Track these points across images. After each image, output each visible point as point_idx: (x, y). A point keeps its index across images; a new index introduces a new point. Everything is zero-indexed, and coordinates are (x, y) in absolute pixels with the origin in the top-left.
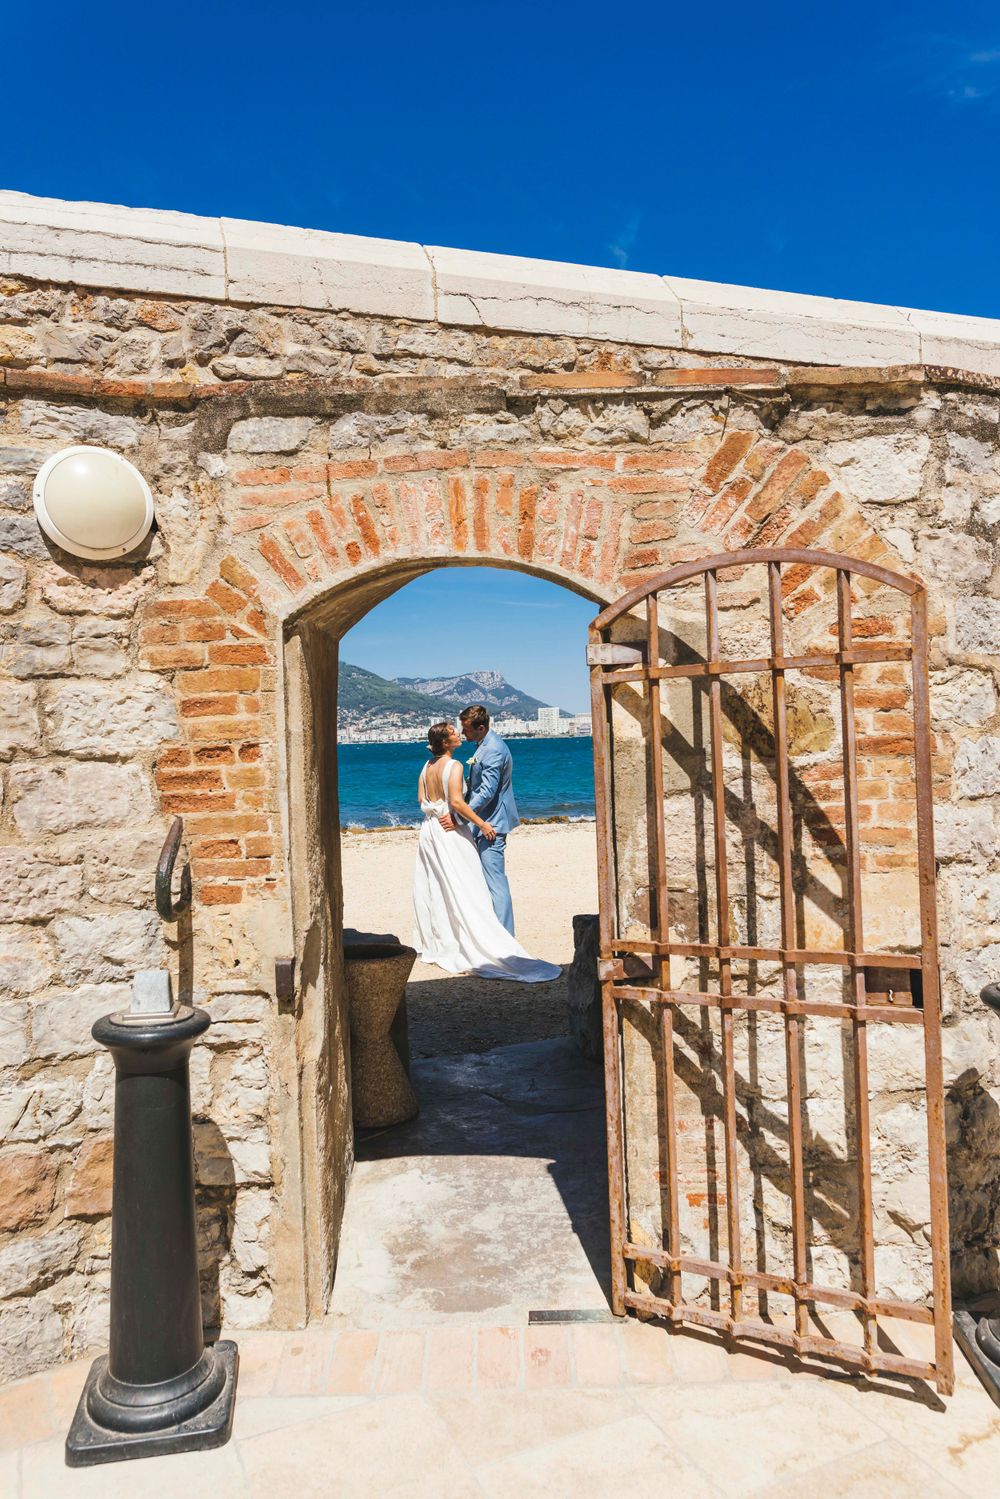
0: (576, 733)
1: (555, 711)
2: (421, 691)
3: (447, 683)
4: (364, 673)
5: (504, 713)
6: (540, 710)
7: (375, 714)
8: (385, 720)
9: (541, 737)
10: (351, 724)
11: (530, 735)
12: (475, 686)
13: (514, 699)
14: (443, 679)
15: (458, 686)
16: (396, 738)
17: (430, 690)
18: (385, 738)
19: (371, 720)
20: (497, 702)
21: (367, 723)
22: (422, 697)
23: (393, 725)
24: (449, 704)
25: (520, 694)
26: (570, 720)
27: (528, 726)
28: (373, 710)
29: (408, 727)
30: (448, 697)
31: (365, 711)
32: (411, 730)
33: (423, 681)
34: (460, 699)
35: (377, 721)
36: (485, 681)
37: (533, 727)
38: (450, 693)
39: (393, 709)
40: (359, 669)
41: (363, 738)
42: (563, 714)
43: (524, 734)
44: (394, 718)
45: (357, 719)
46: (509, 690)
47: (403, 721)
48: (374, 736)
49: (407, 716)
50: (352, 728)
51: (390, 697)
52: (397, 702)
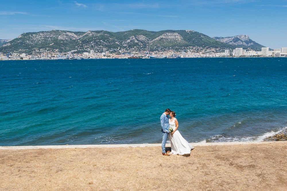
0: (274, 56)
1: (268, 48)
2: (222, 41)
3: (230, 38)
4: (205, 36)
5: (248, 48)
6: (262, 48)
7: (207, 48)
8: (211, 50)
9: (262, 57)
10: (200, 51)
11: (258, 56)
12: (239, 40)
13: (252, 44)
14: (229, 37)
15: (234, 40)
16: (214, 56)
17: (225, 41)
18: (211, 56)
19: (206, 50)
20: (246, 45)
21: (205, 51)
22: (222, 43)
23: (213, 52)
24: (231, 45)
25: (254, 42)
26: (272, 52)
27: (257, 53)
28: (207, 47)
29: (218, 52)
30: (230, 43)
31: (204, 47)
32: (219, 54)
33: (223, 38)
34: (234, 44)
35: (208, 51)
36: (243, 38)
37: (259, 53)
38: (231, 42)
39: (213, 47)
40: (203, 34)
41: (204, 56)
42: (270, 50)
43: (256, 56)
44: (213, 50)
45: (202, 50)
46: (251, 41)
47: (216, 50)
48: (208, 55)
49: (217, 49)
50: (201, 52)
51: (212, 43)
52: (215, 45)
